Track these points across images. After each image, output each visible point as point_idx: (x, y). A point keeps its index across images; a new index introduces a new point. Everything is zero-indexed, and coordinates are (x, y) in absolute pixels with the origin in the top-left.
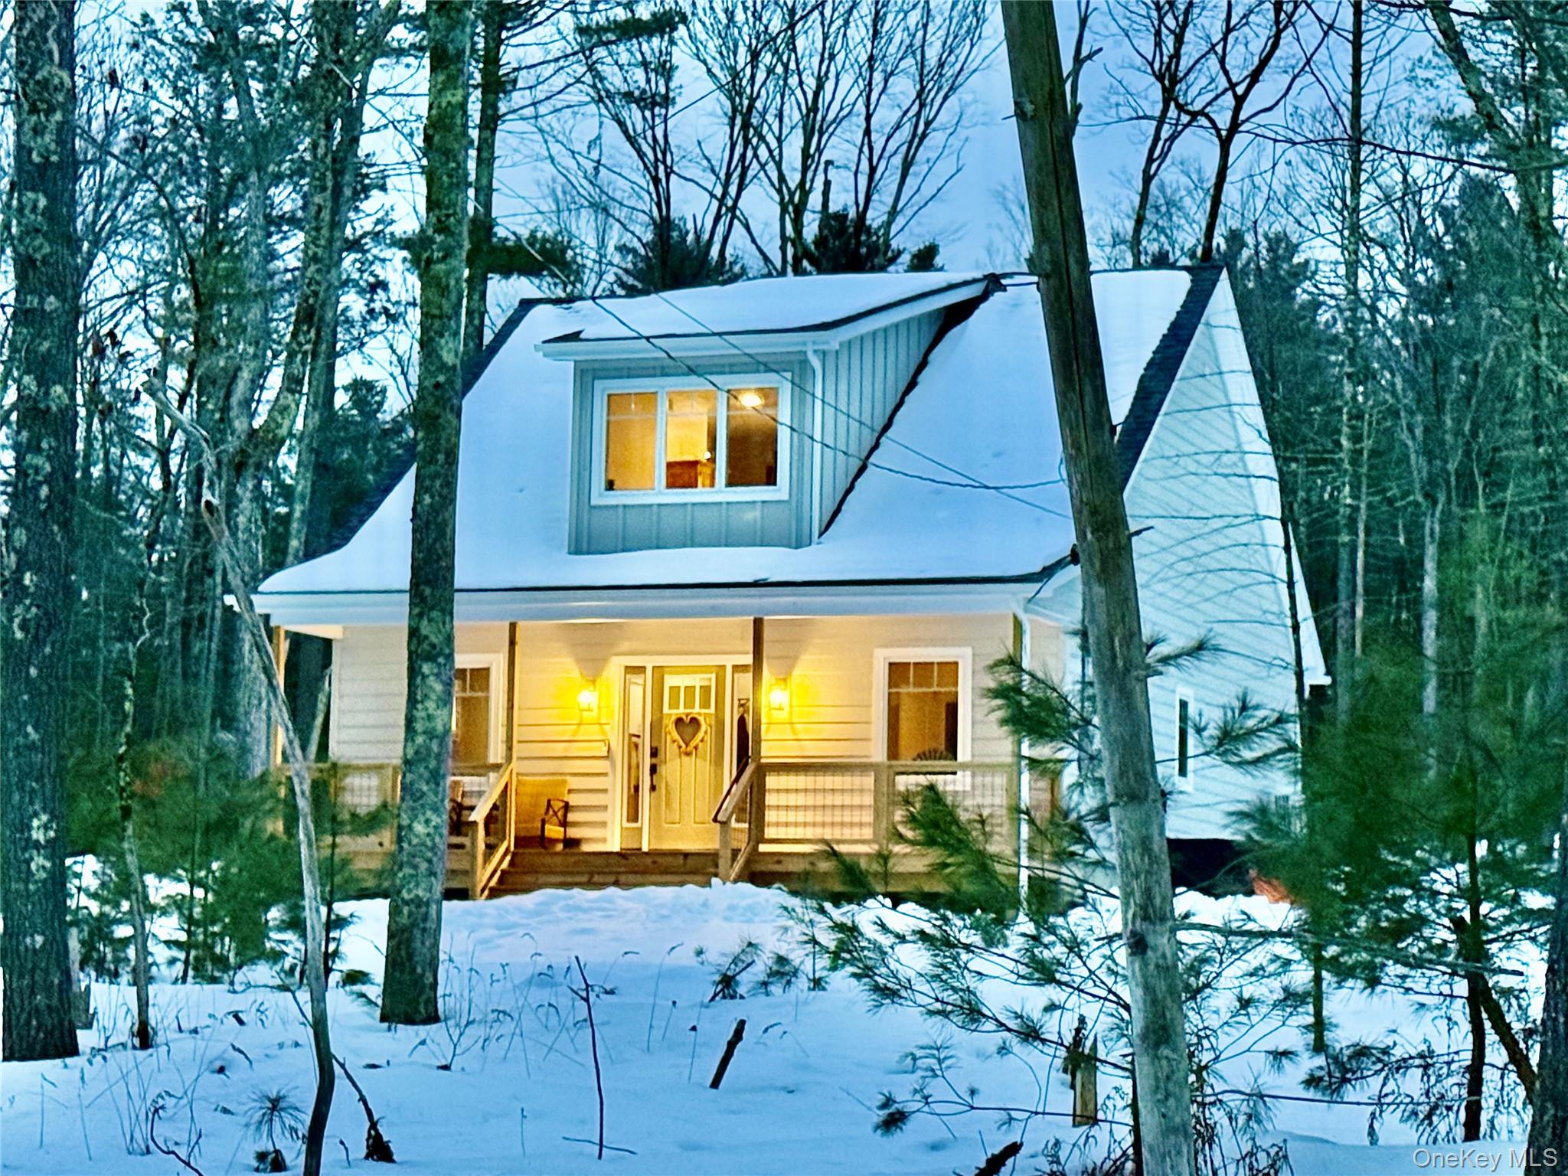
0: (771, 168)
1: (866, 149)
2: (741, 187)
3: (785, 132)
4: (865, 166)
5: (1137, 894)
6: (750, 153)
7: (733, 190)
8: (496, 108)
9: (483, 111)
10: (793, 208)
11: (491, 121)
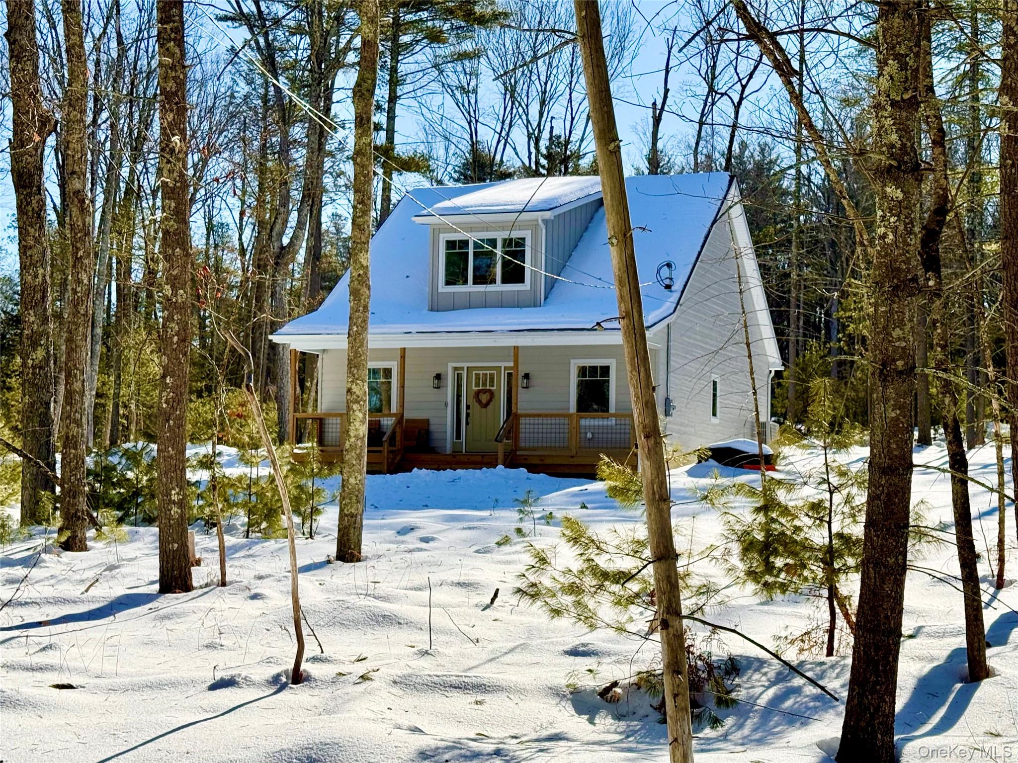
0: (524, 117)
1: (569, 109)
2: (510, 126)
3: (530, 101)
4: (569, 117)
5: (665, 602)
6: (515, 111)
7: (506, 127)
8: (395, 92)
9: (390, 94)
10: (534, 138)
11: (393, 99)
